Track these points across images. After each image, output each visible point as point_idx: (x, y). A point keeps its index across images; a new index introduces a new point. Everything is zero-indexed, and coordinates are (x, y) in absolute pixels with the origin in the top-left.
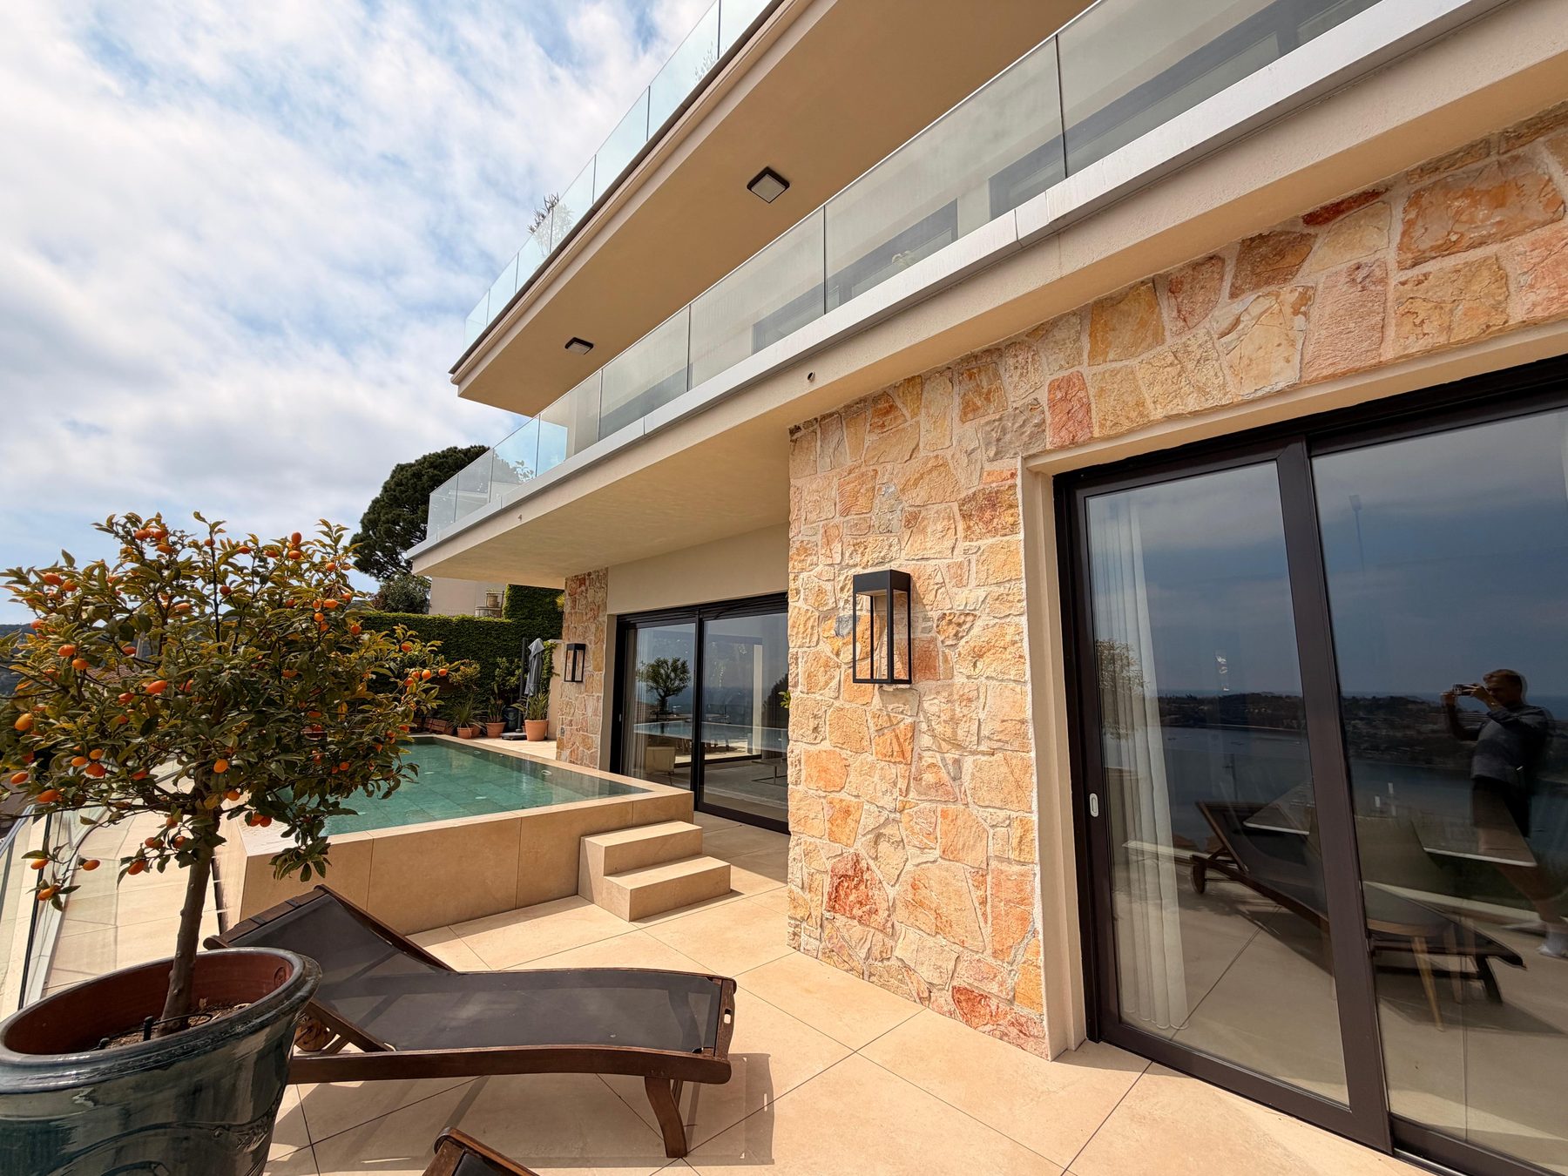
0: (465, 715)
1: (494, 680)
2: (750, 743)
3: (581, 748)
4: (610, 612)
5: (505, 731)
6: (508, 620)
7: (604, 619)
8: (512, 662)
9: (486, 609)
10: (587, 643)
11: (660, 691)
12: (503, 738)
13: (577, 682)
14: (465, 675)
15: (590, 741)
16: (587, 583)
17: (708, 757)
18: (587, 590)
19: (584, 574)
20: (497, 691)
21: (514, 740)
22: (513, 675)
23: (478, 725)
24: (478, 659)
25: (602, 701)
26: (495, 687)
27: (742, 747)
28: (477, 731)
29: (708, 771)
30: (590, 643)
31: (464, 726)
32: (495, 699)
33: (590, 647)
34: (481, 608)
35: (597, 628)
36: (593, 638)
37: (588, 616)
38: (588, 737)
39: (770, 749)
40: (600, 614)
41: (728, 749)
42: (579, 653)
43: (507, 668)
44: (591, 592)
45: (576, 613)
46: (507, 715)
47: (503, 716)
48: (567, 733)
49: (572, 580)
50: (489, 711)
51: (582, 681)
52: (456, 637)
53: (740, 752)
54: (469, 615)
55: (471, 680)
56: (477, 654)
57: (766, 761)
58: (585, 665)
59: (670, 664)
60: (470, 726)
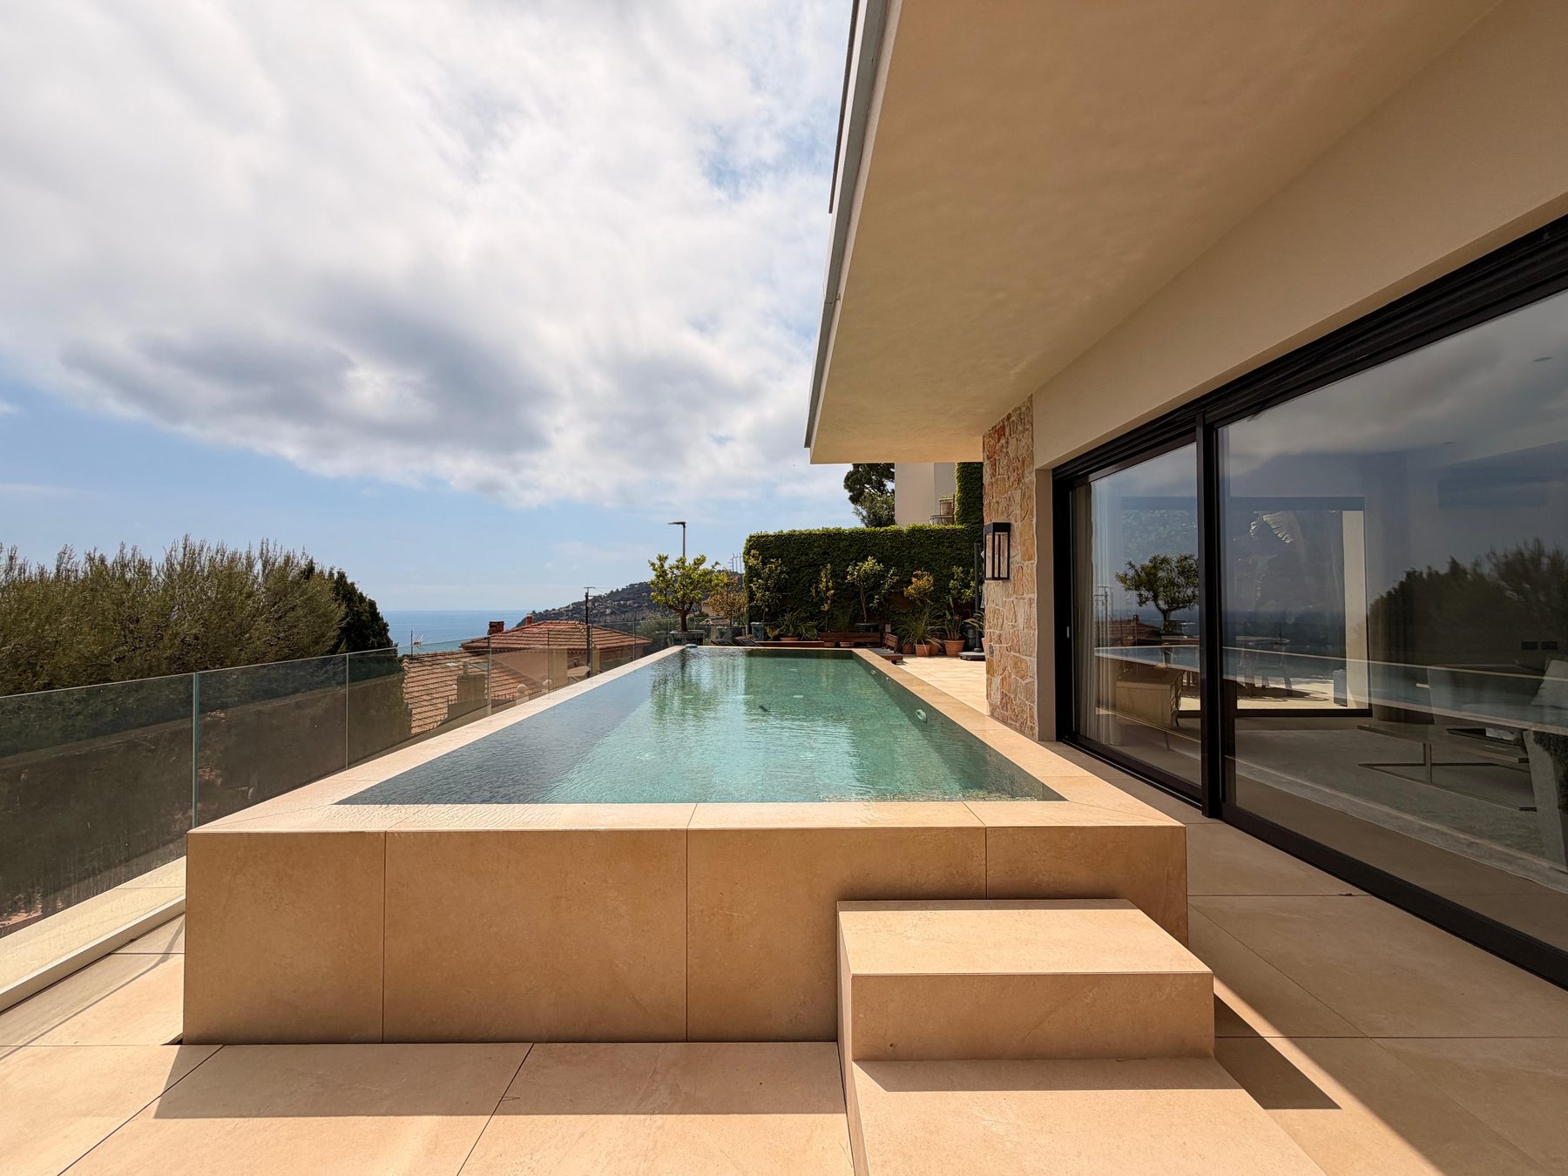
0: (920, 632)
1: (949, 593)
2: (1340, 687)
3: (1013, 676)
4: (1038, 465)
5: (964, 650)
6: (960, 526)
7: (1030, 478)
8: (967, 573)
9: (939, 518)
10: (1013, 522)
11: (1161, 603)
12: (961, 658)
13: (1003, 579)
14: (918, 589)
15: (1023, 665)
16: (1007, 433)
17: (1243, 704)
18: (1007, 443)
19: (1003, 421)
20: (952, 606)
21: (971, 660)
22: (968, 587)
23: (935, 642)
24: (932, 571)
25: (1035, 605)
26: (951, 600)
27: (1321, 693)
28: (936, 651)
29: (1242, 730)
30: (1016, 521)
31: (919, 643)
32: (951, 614)
33: (1017, 526)
34: (934, 517)
35: (1023, 495)
36: (1018, 512)
37: (1012, 479)
38: (1021, 661)
39: (1394, 704)
40: (1026, 472)
41: (1290, 694)
42: (1004, 535)
43: (962, 580)
44: (1013, 442)
45: (997, 480)
46: (967, 633)
47: (961, 633)
48: (996, 652)
49: (990, 436)
50: (946, 627)
51: (1008, 578)
52: (908, 548)
53: (1316, 699)
54: (919, 524)
55: (925, 594)
56: (931, 565)
57: (1383, 725)
58: (1012, 554)
59: (1174, 564)
60: (926, 643)
